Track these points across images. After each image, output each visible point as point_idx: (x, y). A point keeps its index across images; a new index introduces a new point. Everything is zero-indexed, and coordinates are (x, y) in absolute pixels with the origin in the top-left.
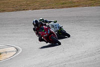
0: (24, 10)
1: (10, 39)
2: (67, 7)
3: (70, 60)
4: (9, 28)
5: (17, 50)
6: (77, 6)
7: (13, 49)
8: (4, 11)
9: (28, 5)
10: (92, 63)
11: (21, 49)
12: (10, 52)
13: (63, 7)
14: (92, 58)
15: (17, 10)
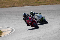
0: (16, 6)
1: (8, 23)
2: (41, 5)
3: (43, 36)
4: (8, 17)
5: (12, 30)
6: (47, 4)
7: (10, 29)
8: (4, 7)
9: (18, 3)
10: (56, 38)
11: (14, 29)
12: (8, 31)
13: (39, 5)
14: (56, 35)
15: (12, 7)
